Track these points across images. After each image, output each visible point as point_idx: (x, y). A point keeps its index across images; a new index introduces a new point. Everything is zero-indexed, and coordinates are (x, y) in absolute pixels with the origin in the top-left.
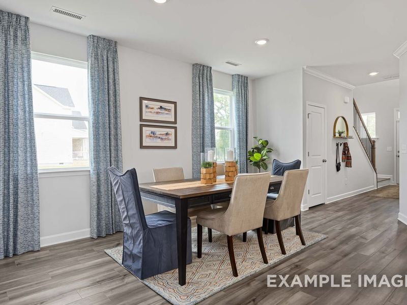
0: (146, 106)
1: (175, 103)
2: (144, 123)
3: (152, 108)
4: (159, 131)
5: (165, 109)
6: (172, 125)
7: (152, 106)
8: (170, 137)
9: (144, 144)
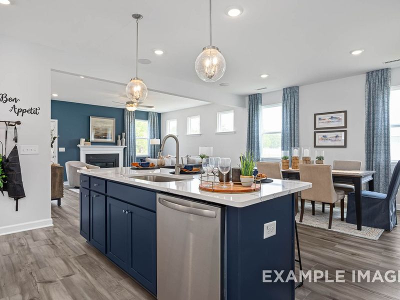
0: (320, 119)
2: (317, 130)
3: (324, 119)
4: (329, 135)
5: (335, 118)
8: (339, 138)
9: (317, 144)
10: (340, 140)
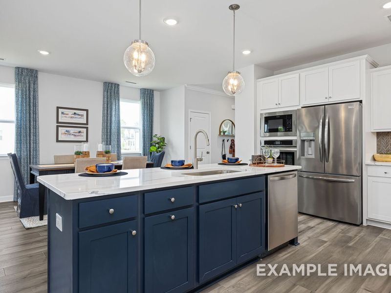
0: (62, 113)
1: (87, 111)
2: (60, 124)
3: (67, 114)
4: (72, 130)
5: (78, 115)
6: (85, 126)
7: (67, 113)
8: (82, 134)
9: (60, 139)
10: (82, 136)
